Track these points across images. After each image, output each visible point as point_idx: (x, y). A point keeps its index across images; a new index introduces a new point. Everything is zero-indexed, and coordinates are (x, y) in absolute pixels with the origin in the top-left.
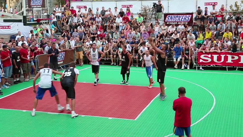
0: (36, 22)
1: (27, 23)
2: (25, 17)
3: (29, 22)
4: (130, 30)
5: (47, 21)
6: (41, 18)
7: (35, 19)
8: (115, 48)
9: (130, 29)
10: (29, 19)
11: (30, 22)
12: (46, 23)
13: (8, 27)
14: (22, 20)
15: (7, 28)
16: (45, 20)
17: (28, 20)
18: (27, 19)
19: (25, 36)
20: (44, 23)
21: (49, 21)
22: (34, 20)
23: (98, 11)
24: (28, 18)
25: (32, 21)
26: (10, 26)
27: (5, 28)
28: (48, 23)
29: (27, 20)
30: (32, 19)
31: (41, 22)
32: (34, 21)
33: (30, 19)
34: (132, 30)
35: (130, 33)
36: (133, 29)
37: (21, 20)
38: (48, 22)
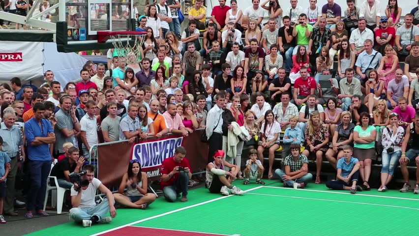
0: (96, 41)
1: (69, 43)
2: (61, 27)
3: (74, 40)
4: (399, 71)
5: (128, 39)
6: (110, 31)
7: (91, 33)
8: (345, 127)
9: (397, 67)
10: (75, 32)
11: (78, 40)
12: (124, 43)
13: (15, 54)
14: (55, 36)
15: (11, 60)
16: (121, 37)
17: (72, 36)
18: (69, 33)
19: (61, 79)
20: (117, 43)
21: (133, 38)
22: (89, 34)
23: (294, 7)
24: (71, 30)
25: (83, 37)
26: (20, 54)
27: (6, 60)
28: (132, 43)
29: (67, 36)
30: (83, 32)
31: (109, 41)
32: (89, 37)
33: (78, 33)
34: (403, 69)
35: (398, 81)
36: (407, 66)
37: (51, 35)
38: (130, 41)
